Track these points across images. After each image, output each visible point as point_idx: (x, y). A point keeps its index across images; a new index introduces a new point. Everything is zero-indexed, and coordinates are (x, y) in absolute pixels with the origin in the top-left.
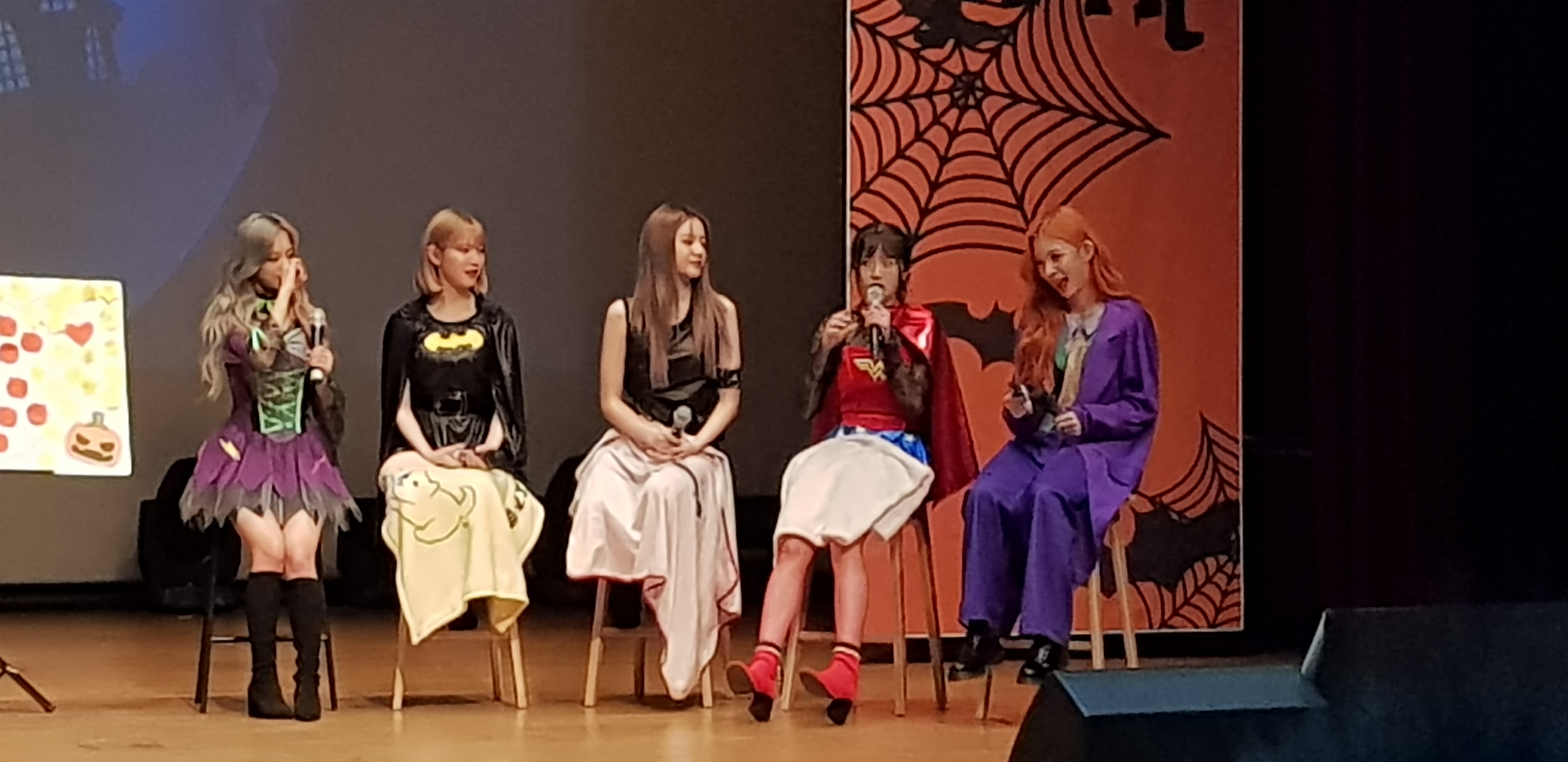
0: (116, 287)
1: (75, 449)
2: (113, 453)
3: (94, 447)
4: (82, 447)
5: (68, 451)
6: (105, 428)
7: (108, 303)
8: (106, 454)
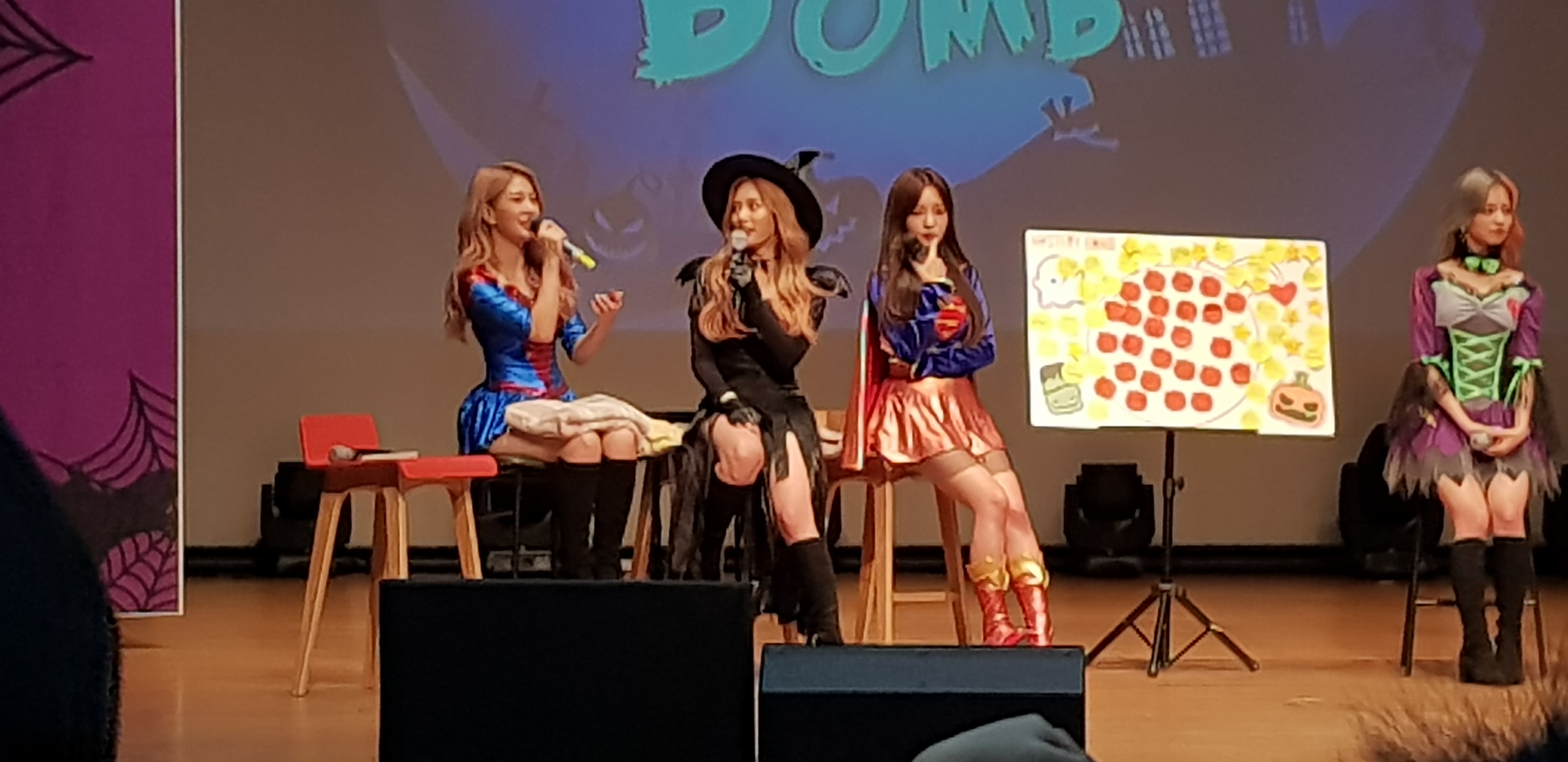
0: (1320, 247)
1: (1278, 408)
2: (1317, 413)
3: (1298, 406)
4: (1285, 407)
5: (1272, 410)
6: (1310, 389)
7: (1312, 263)
8: (1309, 414)
